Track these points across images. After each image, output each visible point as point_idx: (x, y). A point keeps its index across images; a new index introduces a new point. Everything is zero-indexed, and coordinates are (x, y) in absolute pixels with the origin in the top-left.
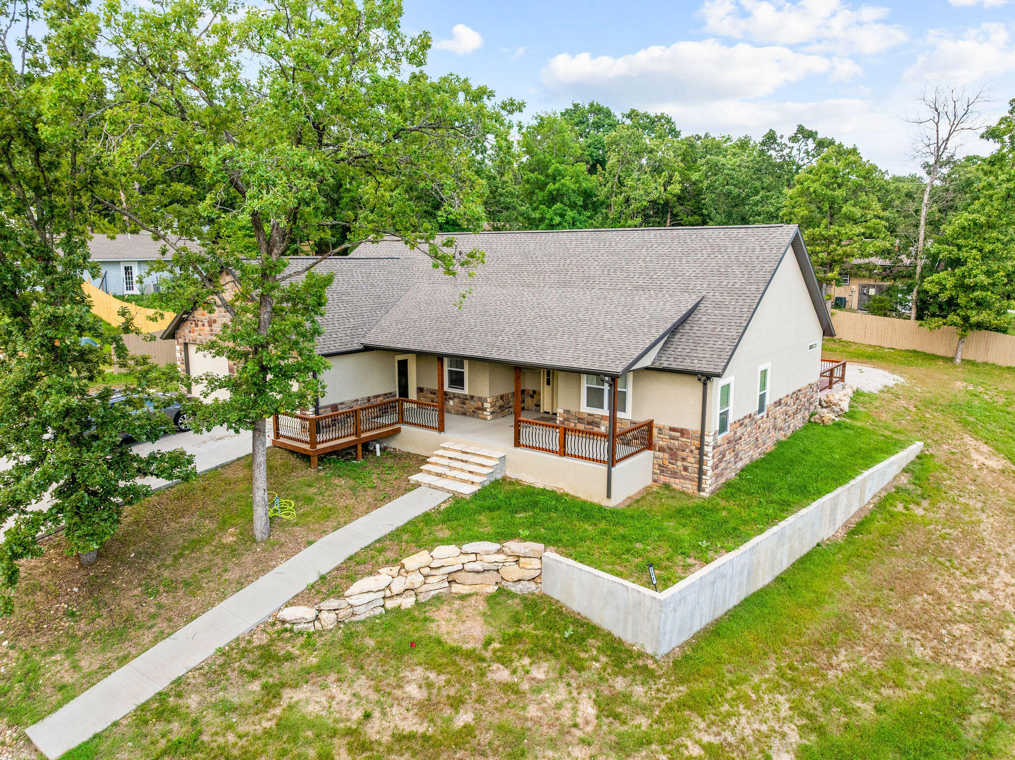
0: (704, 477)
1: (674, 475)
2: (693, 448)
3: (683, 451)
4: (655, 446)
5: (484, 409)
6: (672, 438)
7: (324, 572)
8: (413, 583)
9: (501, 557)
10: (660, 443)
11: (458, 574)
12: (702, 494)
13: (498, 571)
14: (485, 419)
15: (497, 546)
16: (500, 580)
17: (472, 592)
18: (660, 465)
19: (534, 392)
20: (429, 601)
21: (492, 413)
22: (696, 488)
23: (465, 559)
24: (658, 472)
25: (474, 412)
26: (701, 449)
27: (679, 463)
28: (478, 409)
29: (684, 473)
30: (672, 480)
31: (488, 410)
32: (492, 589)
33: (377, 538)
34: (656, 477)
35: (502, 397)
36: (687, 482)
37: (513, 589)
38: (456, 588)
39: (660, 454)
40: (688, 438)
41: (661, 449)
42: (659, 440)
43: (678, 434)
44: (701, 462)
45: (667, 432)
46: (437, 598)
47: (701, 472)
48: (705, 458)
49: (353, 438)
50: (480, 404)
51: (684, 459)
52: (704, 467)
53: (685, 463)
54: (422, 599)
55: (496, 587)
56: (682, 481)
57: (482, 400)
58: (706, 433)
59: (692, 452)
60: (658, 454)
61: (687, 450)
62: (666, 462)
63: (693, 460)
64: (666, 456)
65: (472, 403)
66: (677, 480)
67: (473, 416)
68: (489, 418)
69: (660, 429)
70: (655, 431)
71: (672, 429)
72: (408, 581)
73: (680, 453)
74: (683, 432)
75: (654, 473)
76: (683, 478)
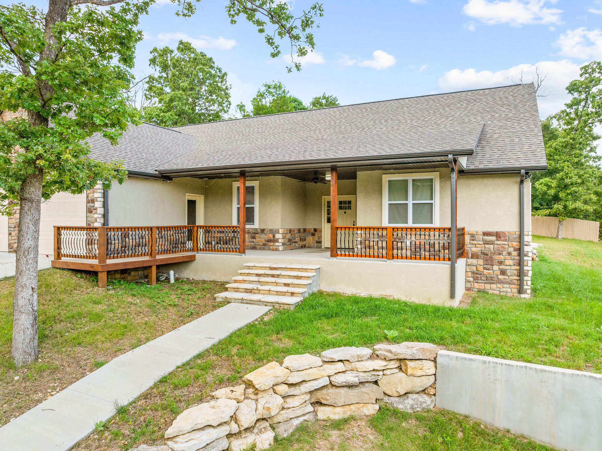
0: (525, 278)
1: (490, 280)
2: (511, 250)
3: (500, 254)
4: (467, 254)
5: (277, 241)
6: (486, 243)
7: (124, 402)
8: (269, 409)
9: (378, 364)
10: (474, 249)
11: (325, 391)
12: (523, 296)
13: (376, 383)
14: (277, 250)
15: (366, 351)
16: (382, 396)
17: (346, 416)
18: (473, 273)
19: (315, 230)
20: (293, 435)
21: (283, 244)
22: (515, 291)
23: (331, 369)
24: (472, 279)
25: (264, 245)
26: (520, 251)
27: (496, 268)
28: (269, 241)
29: (501, 277)
30: (488, 286)
31: (280, 241)
32: (372, 409)
33: (196, 352)
34: (469, 285)
35: (290, 231)
36: (505, 286)
37: (400, 406)
38: (323, 413)
39: (474, 261)
40: (506, 240)
41: (474, 256)
42: (470, 247)
43: (493, 238)
44: (520, 263)
45: (481, 237)
46: (302, 429)
47: (521, 274)
48: (525, 258)
49: (147, 258)
50: (271, 236)
51: (501, 263)
52: (526, 268)
53: (501, 267)
54: (284, 432)
55: (377, 407)
56: (499, 285)
57: (273, 232)
58: (525, 233)
59: (509, 254)
60: (470, 261)
61: (504, 253)
62: (481, 269)
63: (511, 262)
64: (481, 262)
65: (263, 236)
66: (494, 286)
67: (264, 249)
68: (281, 248)
69: (473, 236)
70: (467, 238)
71: (485, 234)
72: (260, 407)
73: (497, 257)
74: (498, 235)
75: (467, 281)
76: (500, 282)
